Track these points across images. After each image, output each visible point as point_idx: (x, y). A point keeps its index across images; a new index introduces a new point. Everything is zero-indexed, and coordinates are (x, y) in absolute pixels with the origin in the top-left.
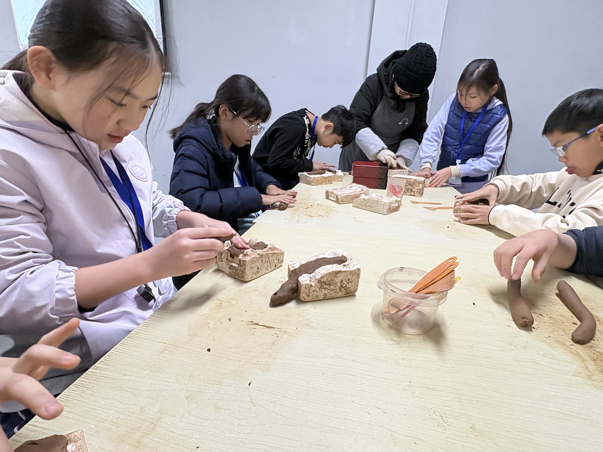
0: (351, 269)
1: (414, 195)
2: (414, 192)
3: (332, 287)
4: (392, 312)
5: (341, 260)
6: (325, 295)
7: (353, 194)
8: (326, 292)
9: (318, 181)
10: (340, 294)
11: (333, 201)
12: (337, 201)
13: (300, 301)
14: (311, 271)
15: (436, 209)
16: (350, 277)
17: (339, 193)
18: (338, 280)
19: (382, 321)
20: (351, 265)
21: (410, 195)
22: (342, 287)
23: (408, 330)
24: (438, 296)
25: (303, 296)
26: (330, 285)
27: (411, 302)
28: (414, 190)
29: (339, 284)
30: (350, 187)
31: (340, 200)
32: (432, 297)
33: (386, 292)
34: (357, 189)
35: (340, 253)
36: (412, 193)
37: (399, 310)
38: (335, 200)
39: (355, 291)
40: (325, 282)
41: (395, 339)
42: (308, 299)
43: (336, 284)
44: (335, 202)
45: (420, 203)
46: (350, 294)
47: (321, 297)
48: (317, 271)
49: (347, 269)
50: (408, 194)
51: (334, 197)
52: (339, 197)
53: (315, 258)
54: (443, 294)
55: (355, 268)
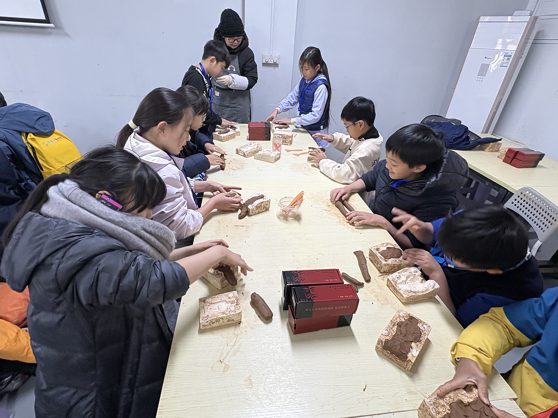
0: (267, 200)
1: (287, 145)
2: (287, 143)
3: (261, 208)
4: (284, 214)
5: (262, 197)
6: (258, 211)
7: (253, 150)
8: (259, 210)
9: (227, 138)
10: (264, 210)
11: (242, 155)
12: (244, 156)
13: (249, 216)
14: (252, 203)
15: (299, 155)
16: (267, 203)
17: (245, 150)
18: (262, 205)
19: (280, 217)
20: (266, 198)
21: (285, 145)
22: (264, 207)
23: (290, 219)
24: (298, 206)
25: (250, 213)
26: (260, 207)
27: (290, 209)
28: (287, 141)
29: (263, 206)
30: (250, 145)
31: (246, 155)
32: (296, 206)
33: (281, 207)
34: (254, 146)
35: (261, 194)
36: (286, 143)
37: (286, 212)
38: (243, 155)
39: (269, 208)
40: (258, 207)
41: (286, 222)
42: (252, 214)
43: (262, 207)
44: (243, 156)
45: (291, 151)
46: (267, 210)
47: (257, 213)
48: (254, 203)
49: (266, 200)
50: (284, 144)
51: (242, 153)
52: (245, 153)
53: (251, 198)
54: (300, 205)
55: (268, 199)
